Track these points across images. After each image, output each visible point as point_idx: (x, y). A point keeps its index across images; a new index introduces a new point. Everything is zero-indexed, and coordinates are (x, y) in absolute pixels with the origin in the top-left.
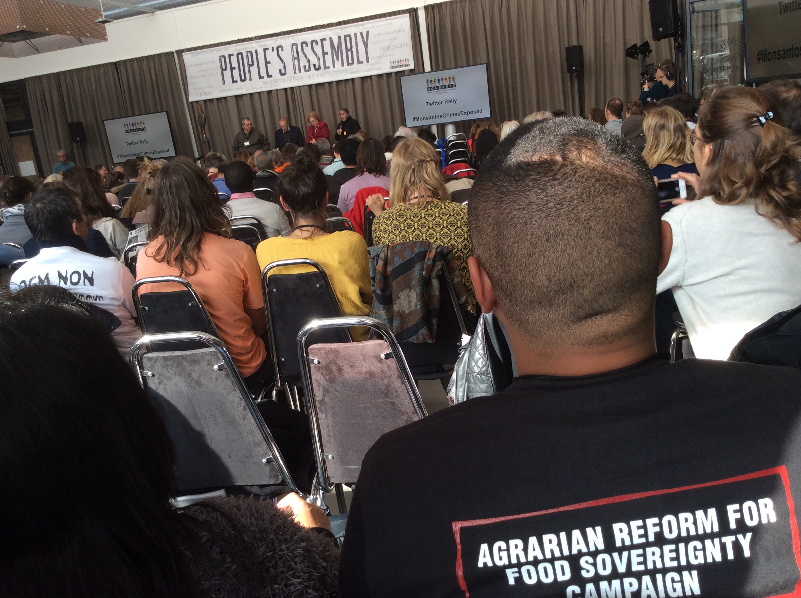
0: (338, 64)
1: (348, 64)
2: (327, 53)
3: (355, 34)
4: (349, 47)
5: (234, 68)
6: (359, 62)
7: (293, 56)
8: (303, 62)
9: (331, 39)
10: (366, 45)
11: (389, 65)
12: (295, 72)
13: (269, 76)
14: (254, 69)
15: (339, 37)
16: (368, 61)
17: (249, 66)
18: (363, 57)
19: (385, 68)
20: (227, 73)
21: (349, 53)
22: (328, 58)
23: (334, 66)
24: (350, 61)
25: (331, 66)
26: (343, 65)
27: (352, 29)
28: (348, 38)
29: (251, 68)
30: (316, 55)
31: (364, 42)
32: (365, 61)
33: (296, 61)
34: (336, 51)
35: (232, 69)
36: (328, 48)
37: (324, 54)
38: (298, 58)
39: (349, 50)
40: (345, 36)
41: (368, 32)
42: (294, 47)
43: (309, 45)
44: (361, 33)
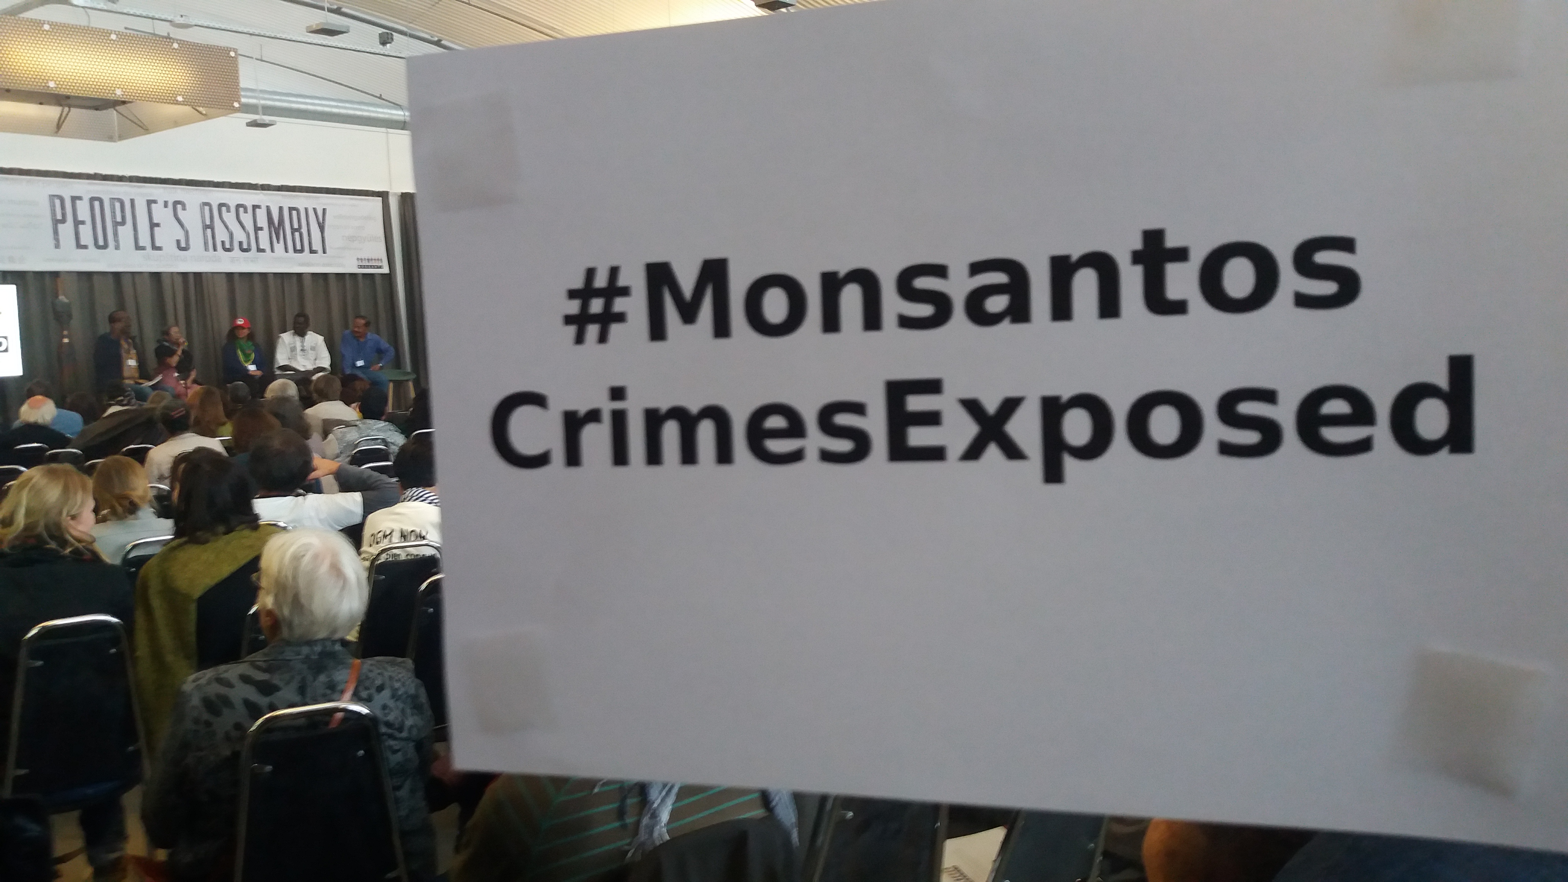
0: (279, 247)
1: (295, 251)
2: (261, 229)
3: (306, 209)
4: (296, 226)
5: (83, 223)
6: (312, 252)
7: (203, 221)
8: (221, 235)
9: (268, 208)
10: (322, 228)
11: (356, 263)
12: (206, 249)
13: (155, 247)
14: (125, 232)
15: (281, 208)
16: (324, 252)
17: (116, 224)
18: (317, 246)
19: (350, 266)
20: (66, 230)
21: (297, 234)
22: (264, 236)
23: (272, 250)
24: (299, 247)
25: (268, 249)
26: (286, 251)
27: (301, 201)
28: (294, 213)
29: (120, 228)
30: (243, 227)
31: (319, 223)
32: (320, 250)
33: (209, 231)
34: (276, 228)
35: (77, 223)
36: (262, 221)
37: (257, 229)
38: (211, 227)
39: (296, 230)
40: (291, 209)
41: (324, 210)
42: (207, 208)
43: (233, 209)
44: (315, 210)
